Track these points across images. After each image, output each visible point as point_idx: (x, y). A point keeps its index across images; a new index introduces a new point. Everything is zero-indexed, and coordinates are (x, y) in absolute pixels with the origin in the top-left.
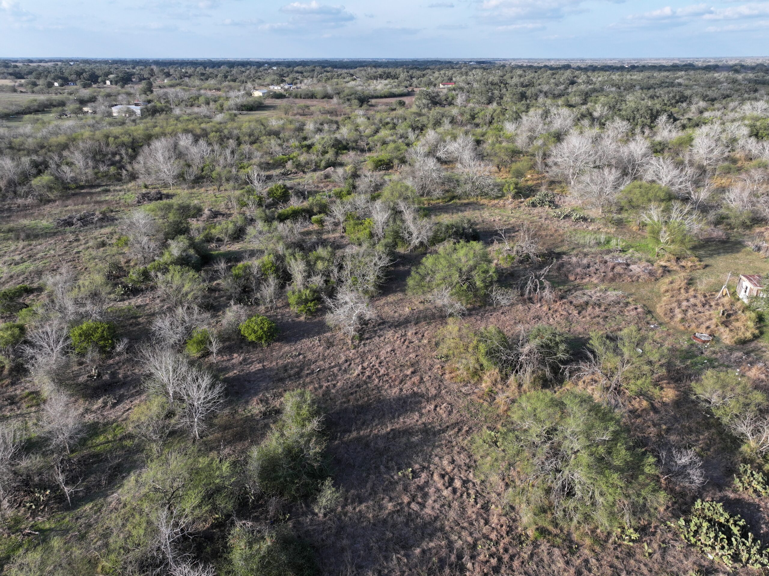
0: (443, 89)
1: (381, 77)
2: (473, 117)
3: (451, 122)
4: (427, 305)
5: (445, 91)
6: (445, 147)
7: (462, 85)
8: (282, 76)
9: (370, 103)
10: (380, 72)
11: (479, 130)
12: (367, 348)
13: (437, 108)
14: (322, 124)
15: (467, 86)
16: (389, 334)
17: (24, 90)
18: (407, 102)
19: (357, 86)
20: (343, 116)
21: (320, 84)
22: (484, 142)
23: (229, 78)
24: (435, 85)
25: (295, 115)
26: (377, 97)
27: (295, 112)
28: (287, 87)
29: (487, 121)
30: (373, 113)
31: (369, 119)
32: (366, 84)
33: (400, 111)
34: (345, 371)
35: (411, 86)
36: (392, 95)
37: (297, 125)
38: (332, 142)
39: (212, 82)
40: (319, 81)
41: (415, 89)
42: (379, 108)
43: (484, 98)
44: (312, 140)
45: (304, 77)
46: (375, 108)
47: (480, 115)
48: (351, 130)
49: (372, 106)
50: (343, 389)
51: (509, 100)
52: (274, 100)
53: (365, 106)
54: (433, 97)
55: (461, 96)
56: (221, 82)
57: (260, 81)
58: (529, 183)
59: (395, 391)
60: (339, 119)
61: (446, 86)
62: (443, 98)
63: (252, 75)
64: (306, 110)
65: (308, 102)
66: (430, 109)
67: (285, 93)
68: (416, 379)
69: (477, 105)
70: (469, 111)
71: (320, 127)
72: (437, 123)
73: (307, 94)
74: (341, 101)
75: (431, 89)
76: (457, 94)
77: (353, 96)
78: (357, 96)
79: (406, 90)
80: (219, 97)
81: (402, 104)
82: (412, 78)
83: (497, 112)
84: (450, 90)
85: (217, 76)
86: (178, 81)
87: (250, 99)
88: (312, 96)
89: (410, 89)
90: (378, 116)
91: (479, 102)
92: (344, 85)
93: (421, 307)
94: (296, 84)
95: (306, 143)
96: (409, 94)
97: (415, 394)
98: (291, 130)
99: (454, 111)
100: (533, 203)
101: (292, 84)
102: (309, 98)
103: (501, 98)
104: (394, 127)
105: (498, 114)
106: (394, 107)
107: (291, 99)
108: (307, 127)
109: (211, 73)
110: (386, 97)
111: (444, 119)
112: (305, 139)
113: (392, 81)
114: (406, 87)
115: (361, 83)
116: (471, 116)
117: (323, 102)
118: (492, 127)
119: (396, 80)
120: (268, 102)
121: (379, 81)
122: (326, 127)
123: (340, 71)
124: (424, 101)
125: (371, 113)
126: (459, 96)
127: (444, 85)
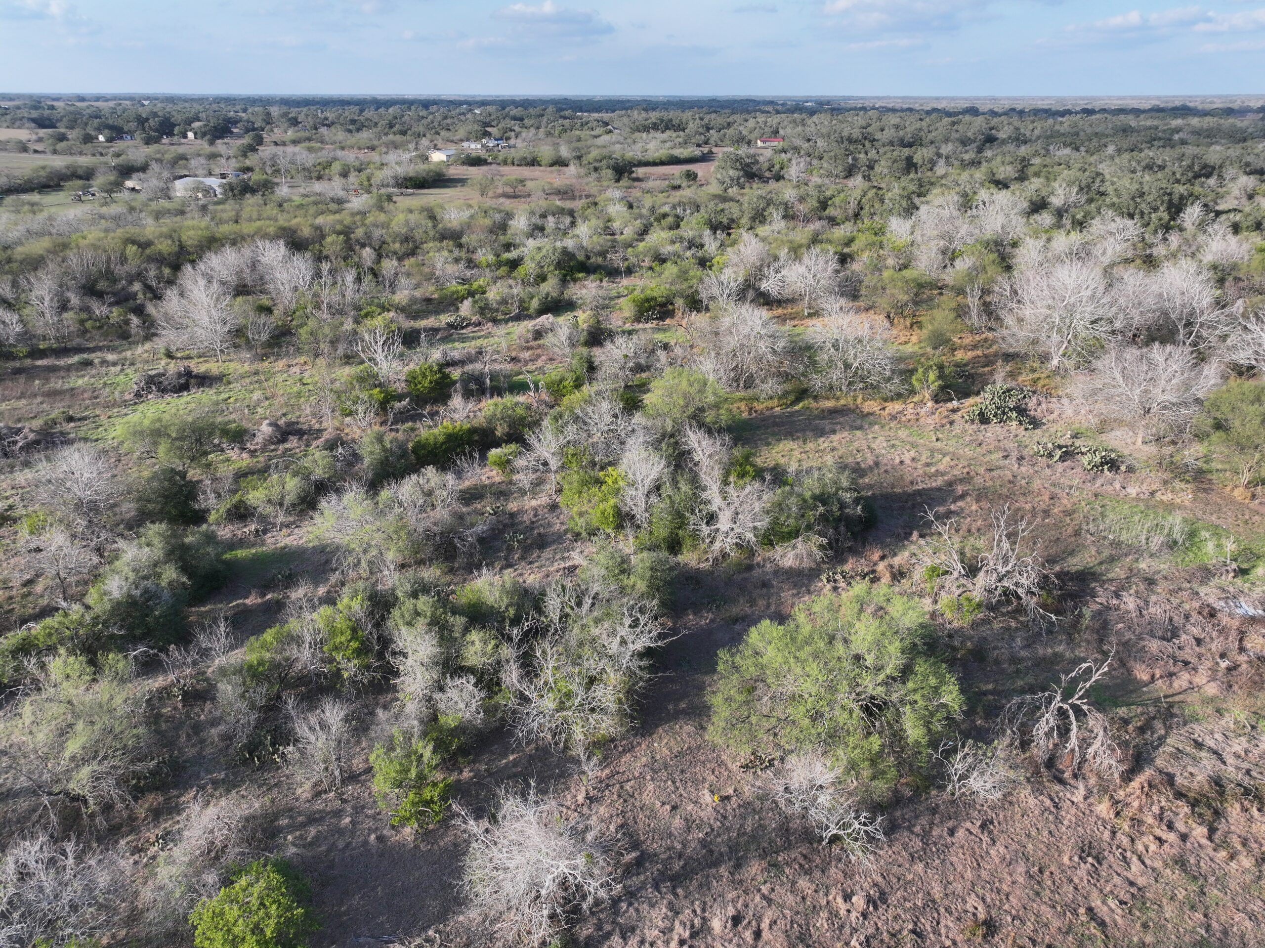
0: (763, 149)
1: (655, 127)
2: (824, 205)
3: (784, 216)
5: (767, 153)
7: (797, 142)
8: (487, 125)
9: (634, 175)
10: (654, 120)
11: (838, 233)
13: (755, 186)
14: (543, 216)
15: (806, 145)
17: (40, 148)
18: (700, 174)
19: (613, 144)
20: (584, 201)
21: (551, 139)
23: (396, 127)
24: (749, 143)
25: (499, 197)
26: (647, 164)
27: (500, 191)
28: (491, 144)
29: (851, 212)
30: (639, 194)
31: (630, 206)
32: (629, 140)
33: (688, 191)
35: (706, 144)
36: (674, 161)
37: (498, 217)
38: (556, 257)
39: (365, 135)
40: (549, 134)
41: (714, 150)
42: (650, 184)
43: (840, 168)
44: (519, 252)
45: (522, 126)
46: (643, 185)
47: (836, 201)
48: (596, 230)
49: (638, 179)
51: (886, 171)
52: (465, 167)
53: (624, 182)
54: (748, 165)
55: (798, 164)
56: (380, 136)
57: (448, 134)
60: (577, 205)
61: (768, 144)
62: (766, 165)
63: (436, 124)
64: (520, 188)
65: (526, 172)
66: (743, 188)
67: (487, 156)
69: (827, 181)
70: (814, 193)
71: (541, 223)
72: (759, 218)
73: (525, 158)
74: (582, 171)
76: (790, 160)
77: (604, 162)
78: (612, 162)
79: (698, 152)
80: (369, 163)
81: (691, 177)
82: (708, 129)
84: (776, 151)
86: (307, 134)
87: (424, 167)
88: (533, 162)
89: (705, 150)
90: (648, 202)
91: (830, 175)
92: (590, 142)
94: (508, 138)
95: (507, 256)
96: (705, 158)
98: (483, 229)
99: (788, 193)
101: (501, 139)
102: (527, 164)
103: (871, 167)
106: (678, 183)
107: (496, 167)
108: (514, 223)
109: (369, 120)
110: (662, 163)
111: (772, 209)
113: (674, 135)
114: (699, 146)
115: (622, 138)
116: (819, 202)
117: (552, 172)
119: (681, 133)
120: (455, 171)
121: (651, 135)
122: (551, 222)
123: (586, 117)
124: (732, 172)
125: (636, 193)
126: (794, 162)
127: (764, 142)
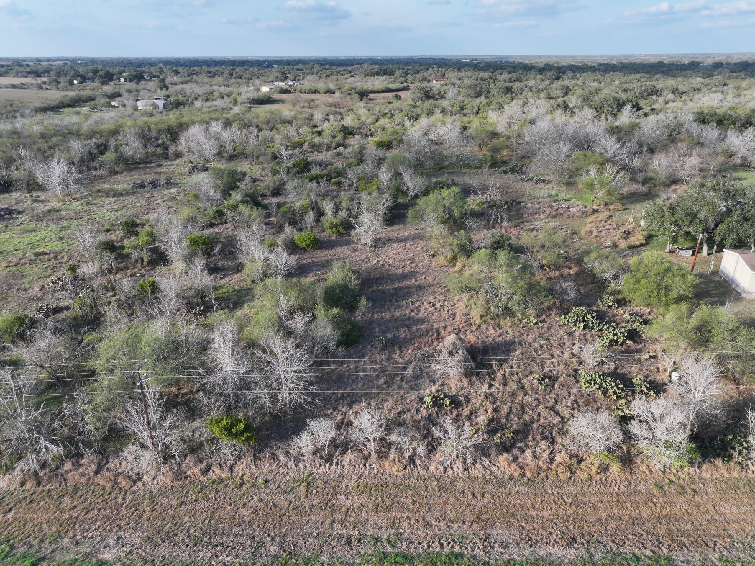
0: (436, 85)
2: (462, 108)
3: (442, 112)
4: (420, 231)
5: (438, 86)
6: (436, 131)
7: (454, 80)
8: (283, 73)
9: (369, 97)
10: (377, 69)
11: (466, 119)
12: (380, 252)
13: (430, 101)
14: (328, 115)
15: (458, 82)
16: (395, 245)
17: (48, 87)
18: (402, 97)
19: (357, 82)
20: (345, 108)
21: (321, 80)
22: (470, 128)
23: (235, 75)
24: (429, 81)
25: (303, 107)
26: (375, 92)
27: (302, 105)
28: (290, 83)
29: (475, 111)
30: (372, 105)
31: (369, 110)
32: (364, 80)
33: (397, 104)
34: (367, 262)
35: (406, 82)
36: (389, 90)
37: (306, 115)
38: (339, 128)
39: (219, 79)
40: (320, 78)
41: (410, 85)
42: (377, 101)
43: (473, 93)
44: (321, 127)
45: (304, 74)
46: (374, 101)
47: (468, 106)
48: (354, 119)
49: (371, 99)
50: (366, 270)
51: (496, 93)
52: (280, 94)
53: (365, 99)
54: (427, 92)
55: (453, 91)
56: (228, 80)
57: (264, 78)
58: (505, 158)
59: (400, 271)
60: (343, 111)
61: (439, 82)
62: (436, 92)
63: (256, 73)
64: (312, 103)
65: (313, 96)
66: (424, 102)
67: (290, 89)
68: (413, 265)
69: (466, 98)
70: (459, 103)
71: (327, 117)
72: (430, 113)
73: (311, 90)
74: (342, 95)
75: (425, 84)
76: (449, 89)
77: (353, 91)
78: (357, 91)
79: (401, 86)
80: (231, 93)
81: (398, 98)
82: (407, 74)
83: (483, 103)
84: (442, 85)
85: (222, 73)
86: (188, 78)
87: (260, 94)
88: (315, 91)
89: (405, 85)
90: (377, 108)
91: (468, 96)
92: (344, 81)
93: (416, 232)
94: (298, 80)
95: (316, 129)
97: (412, 272)
98: (302, 119)
99: (445, 103)
100: (505, 171)
101: (295, 80)
102: (312, 93)
103: (489, 92)
104: (392, 116)
105: (484, 106)
106: (391, 101)
107: (297, 94)
108: (315, 117)
109: (217, 71)
110: (383, 91)
111: (436, 109)
112: (315, 126)
113: (388, 77)
114: (402, 83)
115: (360, 79)
116: (460, 107)
117: (326, 96)
118: (478, 116)
119: (392, 77)
120: (276, 96)
121: (376, 78)
122: (331, 117)
123: (339, 68)
124: (418, 95)
125: (370, 105)
126: (451, 90)
127: (437, 81)
